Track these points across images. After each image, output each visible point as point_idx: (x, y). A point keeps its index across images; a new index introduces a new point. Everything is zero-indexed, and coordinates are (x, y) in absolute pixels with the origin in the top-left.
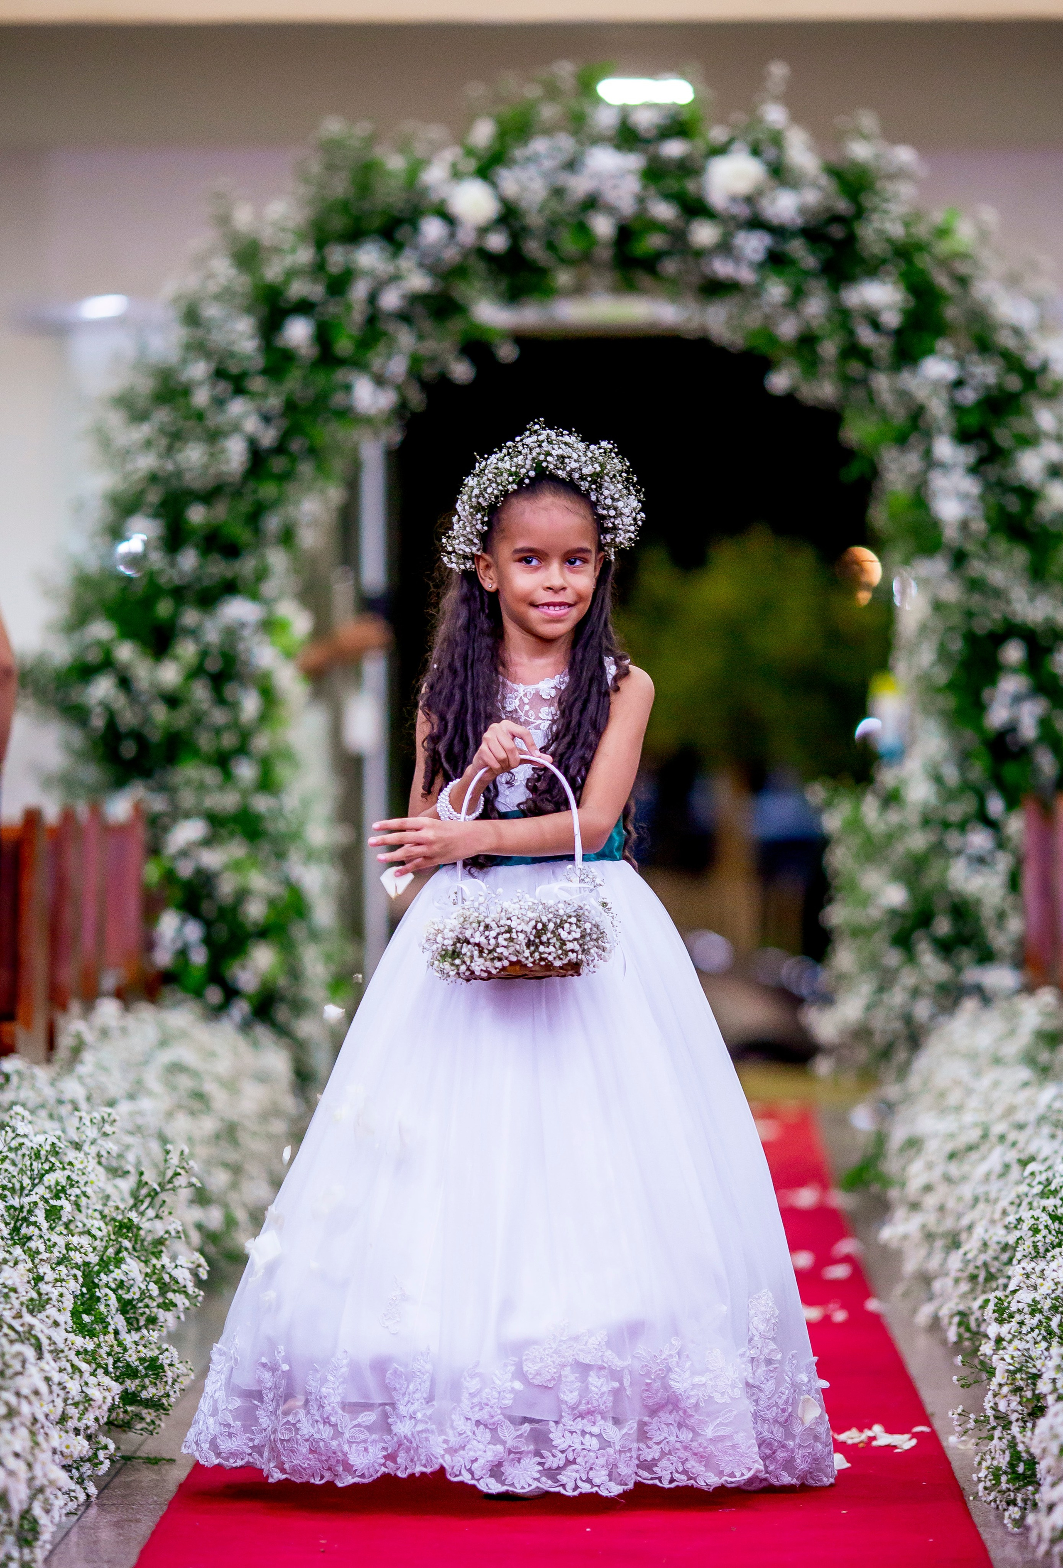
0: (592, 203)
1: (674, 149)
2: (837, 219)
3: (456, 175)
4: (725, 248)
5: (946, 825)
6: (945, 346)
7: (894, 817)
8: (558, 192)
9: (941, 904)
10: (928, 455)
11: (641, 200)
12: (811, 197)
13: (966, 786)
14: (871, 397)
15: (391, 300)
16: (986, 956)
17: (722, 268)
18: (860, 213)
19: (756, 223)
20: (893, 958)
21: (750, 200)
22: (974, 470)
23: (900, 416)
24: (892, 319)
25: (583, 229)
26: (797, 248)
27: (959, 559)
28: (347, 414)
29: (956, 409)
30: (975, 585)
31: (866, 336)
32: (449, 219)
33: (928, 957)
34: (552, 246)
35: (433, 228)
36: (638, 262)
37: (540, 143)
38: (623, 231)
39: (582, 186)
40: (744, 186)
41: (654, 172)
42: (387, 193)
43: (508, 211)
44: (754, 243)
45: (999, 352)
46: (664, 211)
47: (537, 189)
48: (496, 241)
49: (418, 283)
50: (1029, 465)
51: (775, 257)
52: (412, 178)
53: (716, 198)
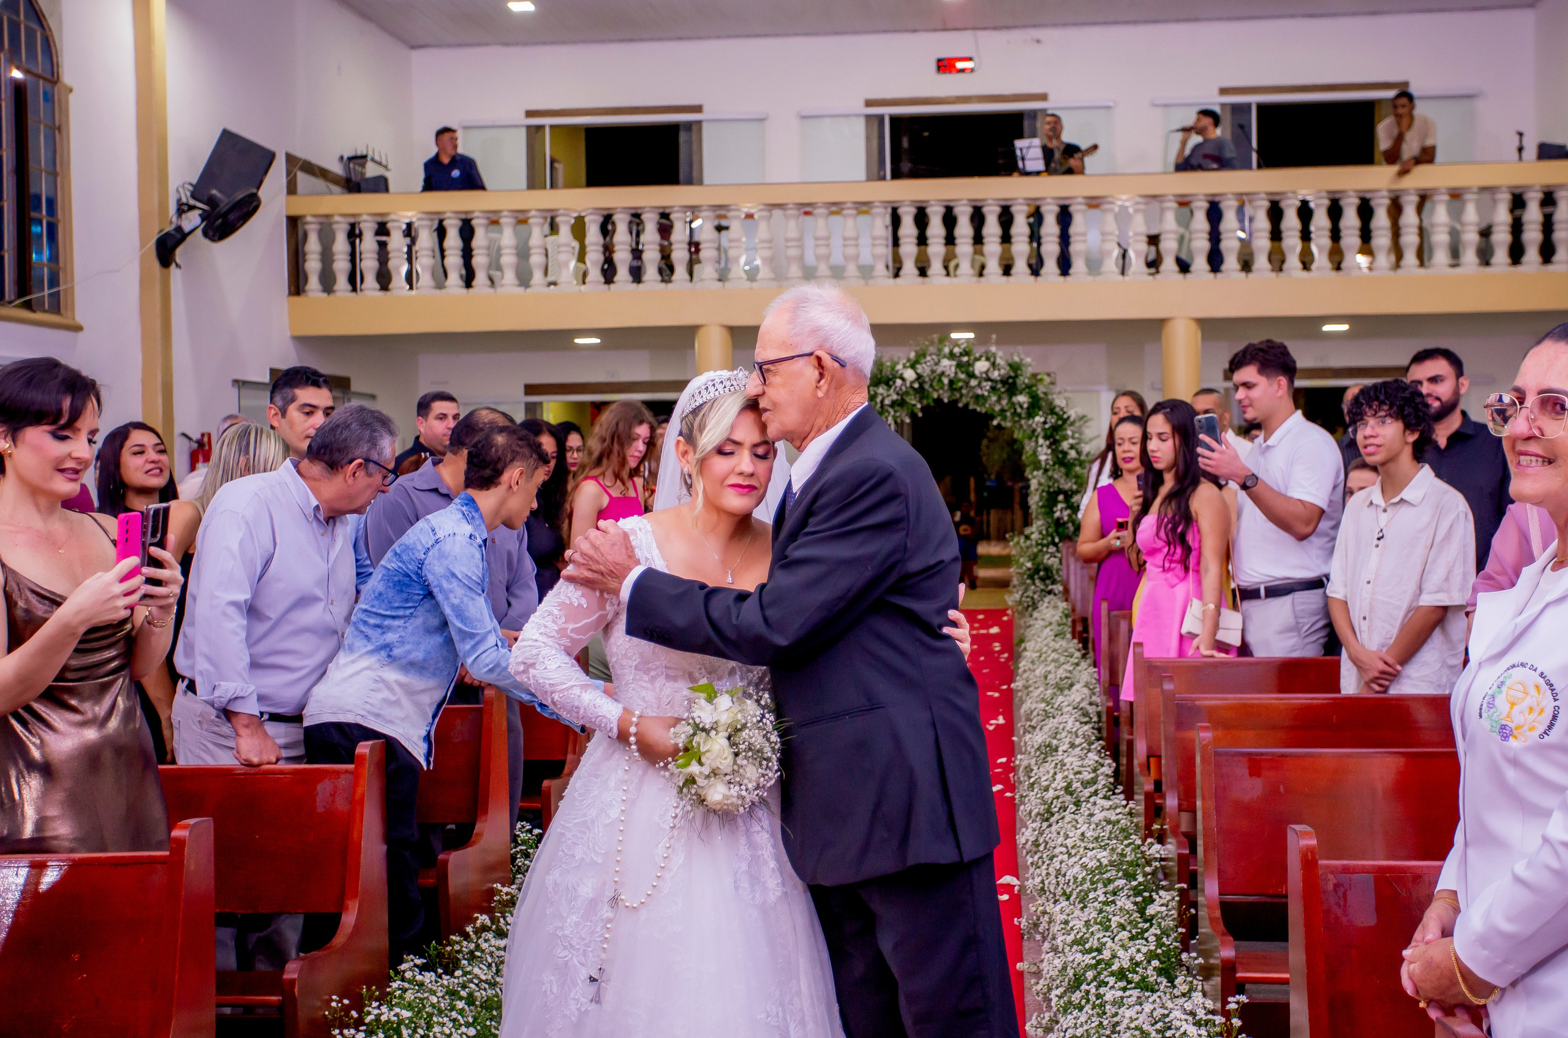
0: (943, 373)
1: (965, 359)
2: (1010, 377)
3: (905, 367)
4: (979, 385)
5: (1043, 545)
6: (1041, 413)
7: (1028, 542)
8: (933, 371)
9: (1041, 567)
10: (1037, 442)
11: (956, 373)
12: (1003, 372)
13: (1048, 535)
14: (1021, 426)
15: (887, 402)
16: (1054, 582)
17: (979, 392)
18: (1017, 376)
19: (988, 379)
20: (1028, 581)
21: (986, 372)
22: (1049, 447)
23: (1029, 432)
24: (1025, 406)
25: (940, 380)
26: (999, 386)
27: (1046, 471)
29: (1044, 429)
30: (1050, 478)
31: (1019, 410)
32: (903, 379)
33: (1037, 582)
34: (931, 386)
35: (899, 382)
36: (955, 389)
37: (928, 358)
38: (951, 382)
39: (939, 370)
40: (985, 369)
41: (960, 366)
42: (887, 372)
43: (919, 377)
44: (987, 385)
45: (1056, 414)
46: (962, 376)
47: (928, 371)
48: (916, 385)
49: (895, 397)
50: (1065, 445)
51: (993, 389)
52: (893, 368)
53: (977, 373)
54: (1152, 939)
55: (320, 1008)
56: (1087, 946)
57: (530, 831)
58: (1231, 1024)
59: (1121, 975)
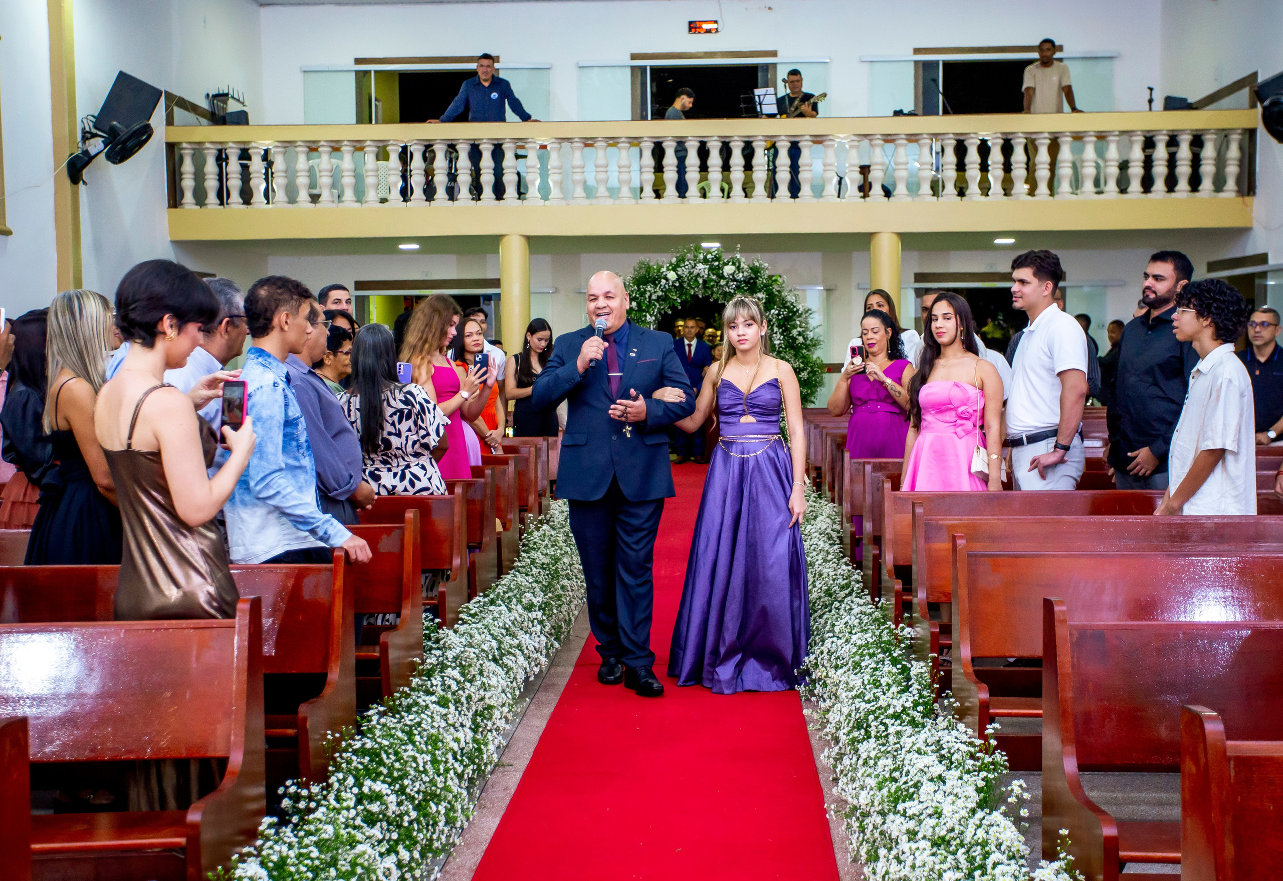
0: (698, 275)
1: (716, 263)
2: (752, 278)
3: (668, 269)
4: (727, 284)
6: (775, 307)
8: (690, 273)
11: (709, 275)
12: (745, 274)
15: (654, 297)
17: (727, 290)
18: (757, 278)
19: (735, 280)
21: (733, 275)
22: (782, 334)
25: (696, 280)
26: (743, 285)
28: (645, 322)
29: (778, 320)
32: (667, 279)
34: (689, 285)
35: (663, 282)
36: (708, 288)
37: (687, 263)
38: (705, 282)
39: (696, 272)
40: (732, 272)
41: (711, 269)
42: (653, 273)
43: (679, 277)
44: (733, 285)
45: (788, 308)
46: (714, 277)
47: (686, 272)
48: (677, 284)
49: (660, 293)
50: (795, 332)
51: (738, 287)
52: (659, 270)
53: (725, 274)
54: (915, 692)
55: (319, 740)
56: (866, 699)
57: (432, 620)
58: (989, 744)
59: (896, 716)
